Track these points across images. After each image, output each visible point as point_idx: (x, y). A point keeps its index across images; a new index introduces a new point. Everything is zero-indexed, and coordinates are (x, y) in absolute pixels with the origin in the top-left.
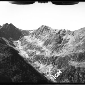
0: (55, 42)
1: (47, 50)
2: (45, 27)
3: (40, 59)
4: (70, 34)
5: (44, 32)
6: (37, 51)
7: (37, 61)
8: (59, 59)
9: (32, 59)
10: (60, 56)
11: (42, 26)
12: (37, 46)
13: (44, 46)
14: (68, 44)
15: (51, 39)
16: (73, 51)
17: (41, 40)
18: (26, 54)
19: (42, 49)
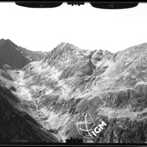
0: (80, 73)
1: (65, 86)
2: (66, 46)
3: (52, 103)
4: (109, 59)
5: (63, 55)
6: (47, 89)
7: (46, 107)
8: (82, 103)
9: (37, 104)
10: (85, 98)
11: (62, 44)
12: (50, 79)
13: (61, 79)
14: (104, 76)
15: (74, 67)
16: (108, 89)
17: (58, 70)
18: (28, 94)
19: (57, 85)
